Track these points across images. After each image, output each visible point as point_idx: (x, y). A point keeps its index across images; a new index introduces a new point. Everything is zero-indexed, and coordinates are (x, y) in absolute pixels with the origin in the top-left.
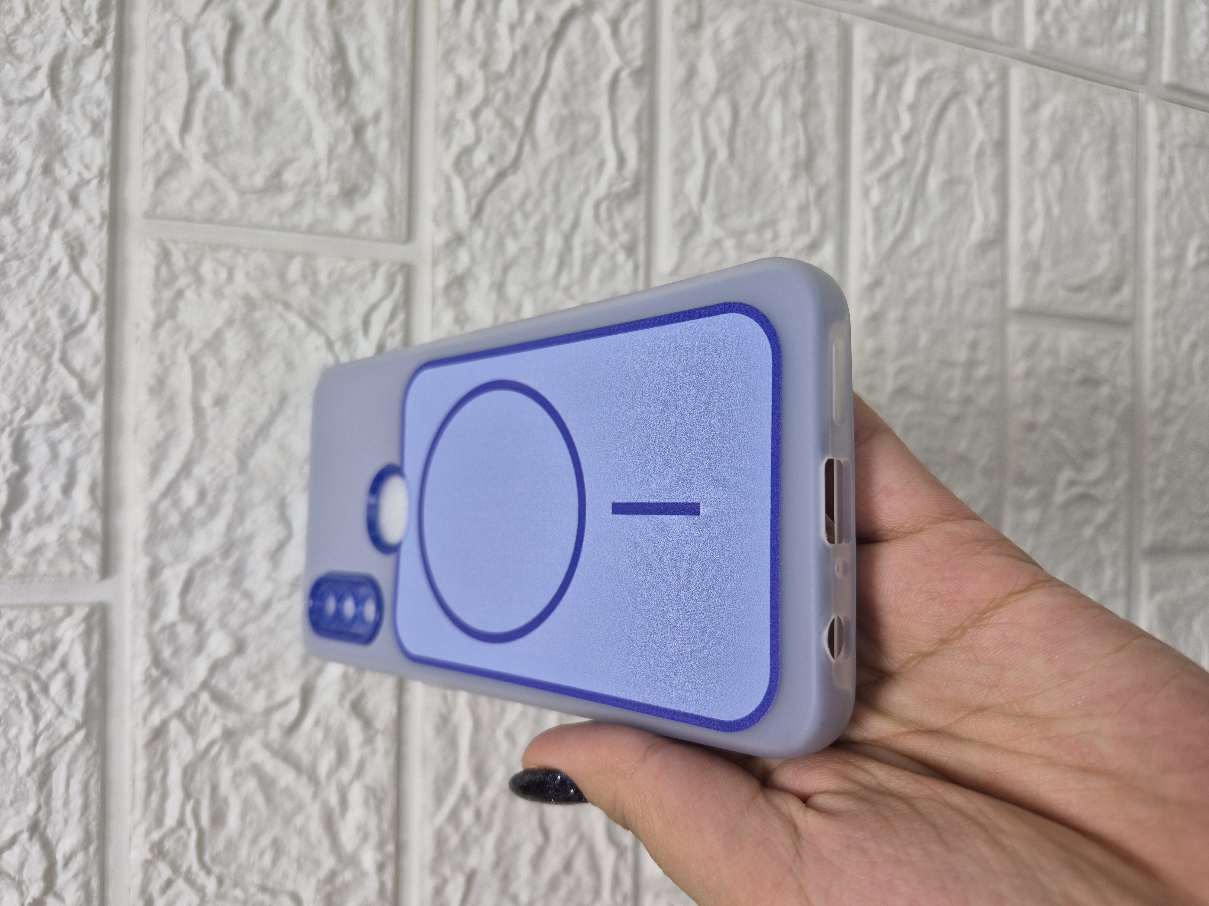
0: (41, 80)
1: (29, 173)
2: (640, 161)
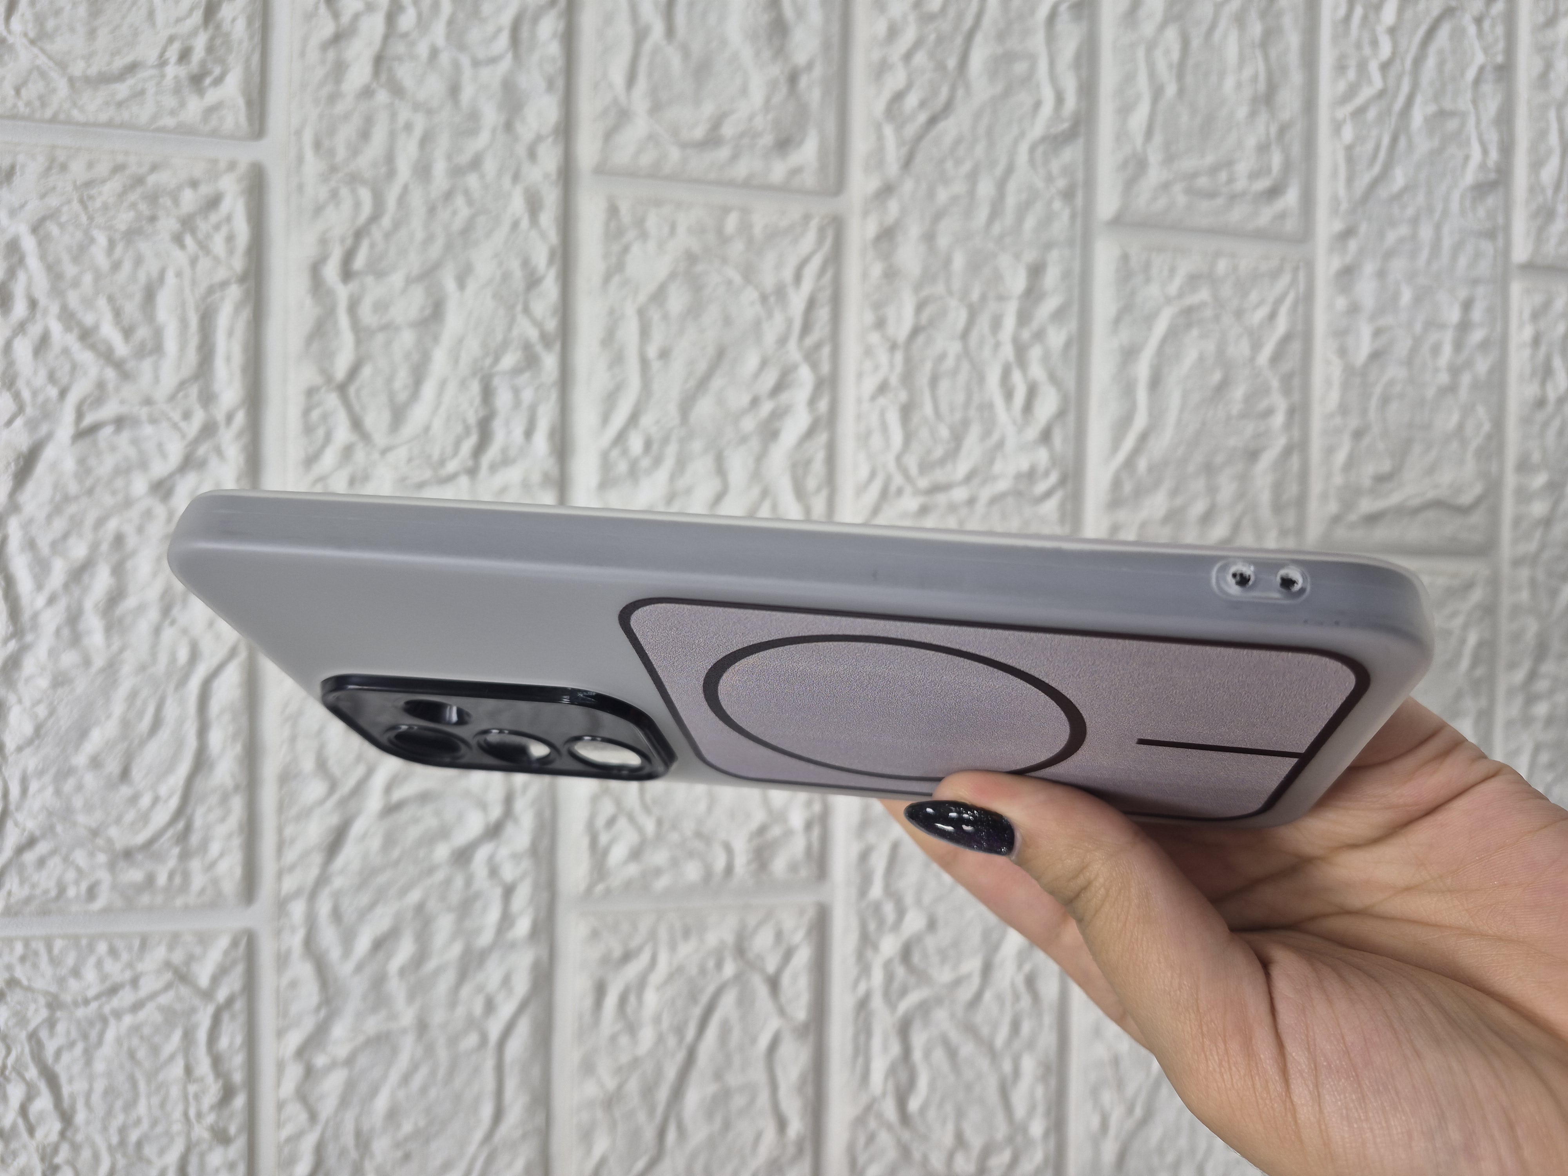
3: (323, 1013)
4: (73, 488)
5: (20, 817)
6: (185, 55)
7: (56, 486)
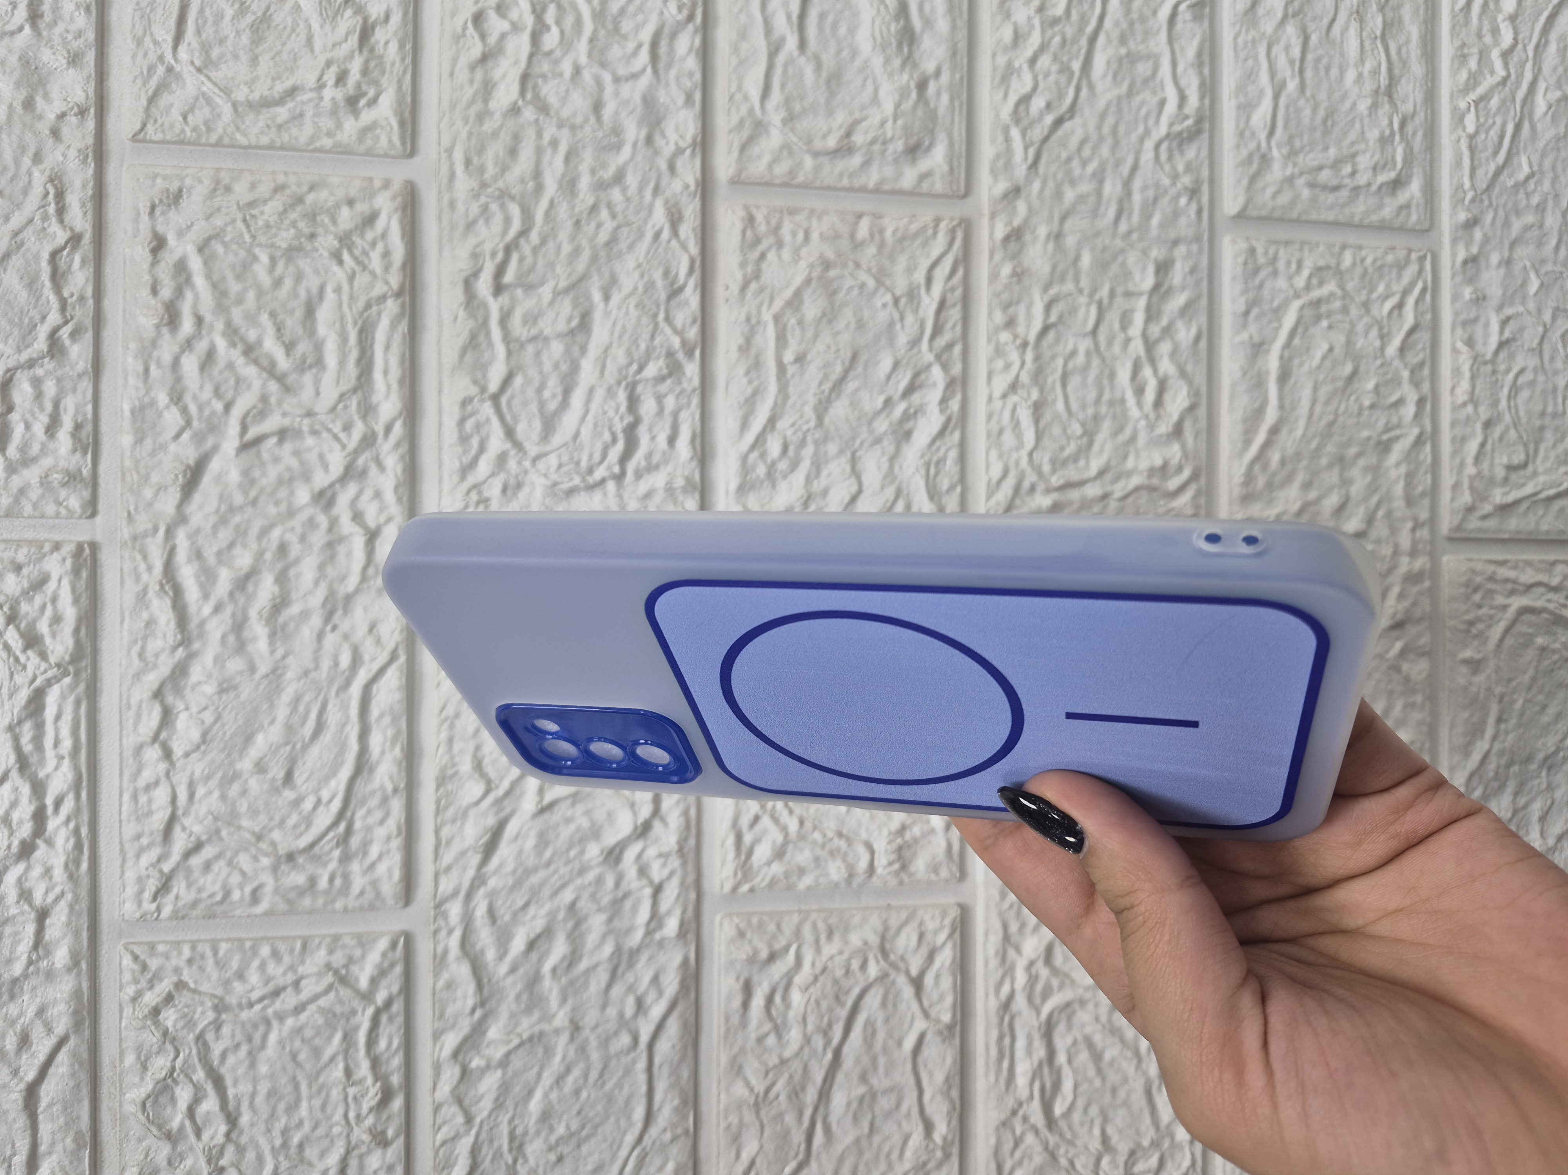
0: (644, 56)
1: (635, 145)
2: (1202, 98)
3: (478, 1014)
4: (238, 499)
5: (187, 822)
6: (341, 79)
7: (221, 498)
